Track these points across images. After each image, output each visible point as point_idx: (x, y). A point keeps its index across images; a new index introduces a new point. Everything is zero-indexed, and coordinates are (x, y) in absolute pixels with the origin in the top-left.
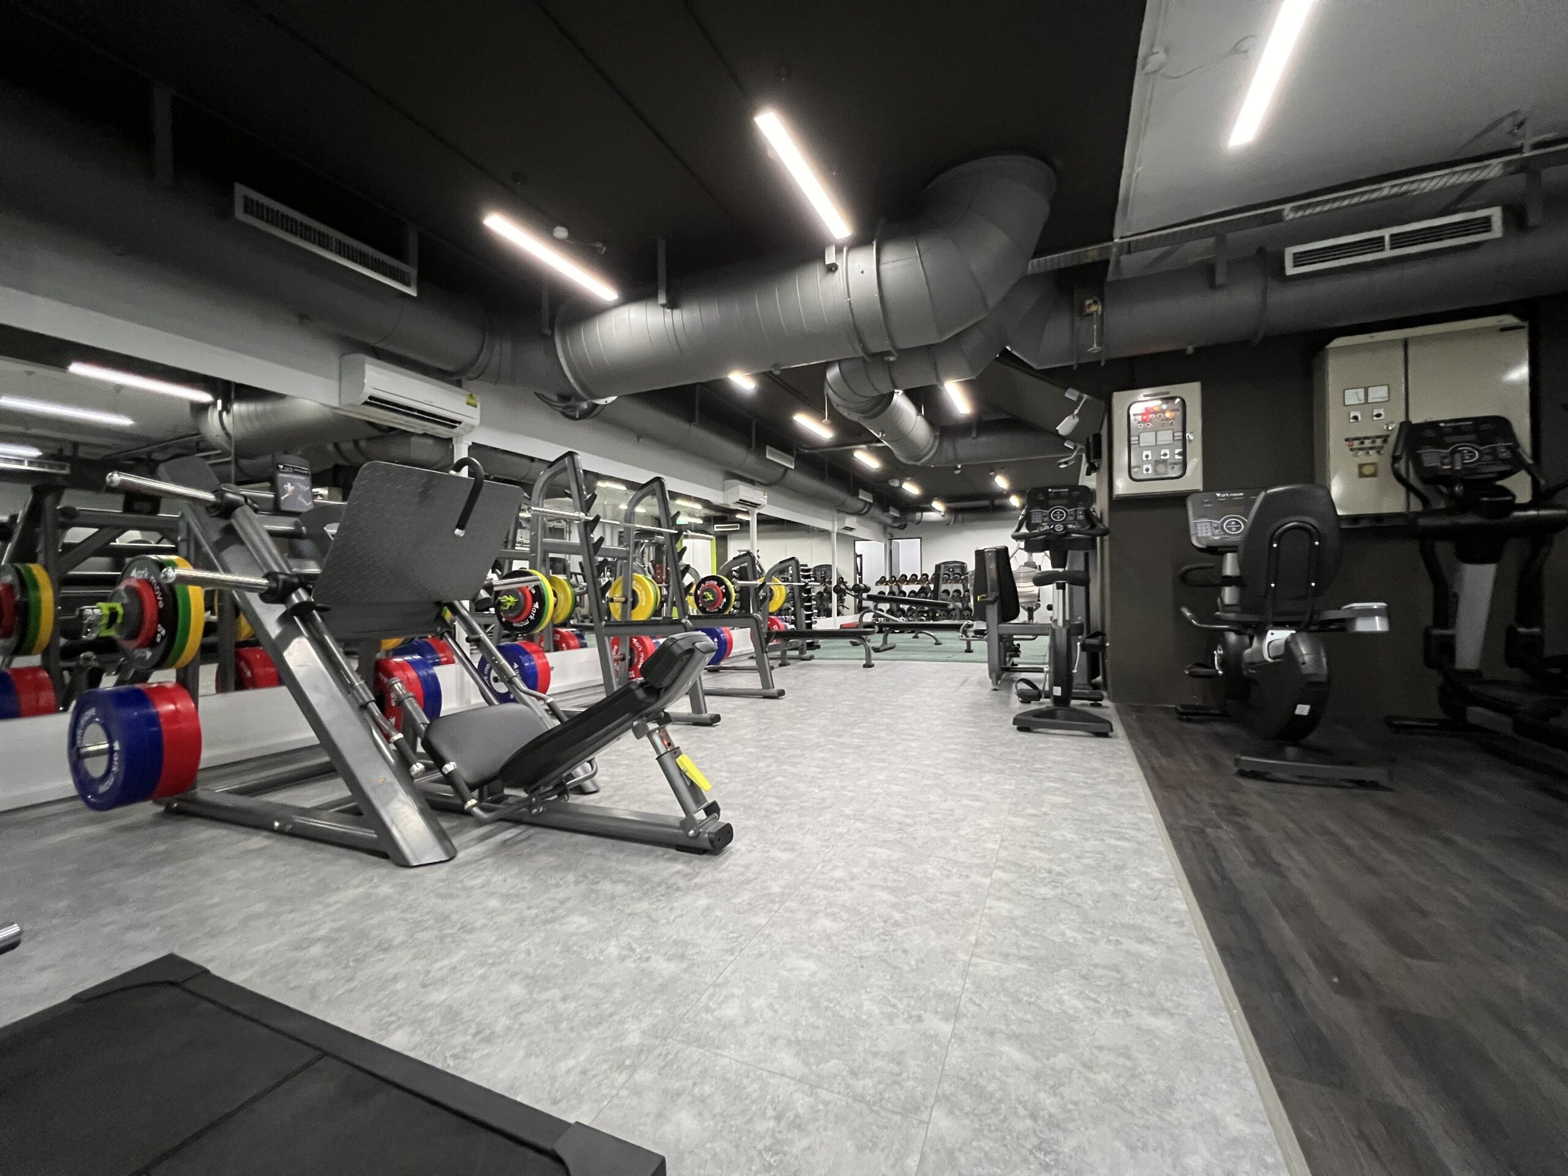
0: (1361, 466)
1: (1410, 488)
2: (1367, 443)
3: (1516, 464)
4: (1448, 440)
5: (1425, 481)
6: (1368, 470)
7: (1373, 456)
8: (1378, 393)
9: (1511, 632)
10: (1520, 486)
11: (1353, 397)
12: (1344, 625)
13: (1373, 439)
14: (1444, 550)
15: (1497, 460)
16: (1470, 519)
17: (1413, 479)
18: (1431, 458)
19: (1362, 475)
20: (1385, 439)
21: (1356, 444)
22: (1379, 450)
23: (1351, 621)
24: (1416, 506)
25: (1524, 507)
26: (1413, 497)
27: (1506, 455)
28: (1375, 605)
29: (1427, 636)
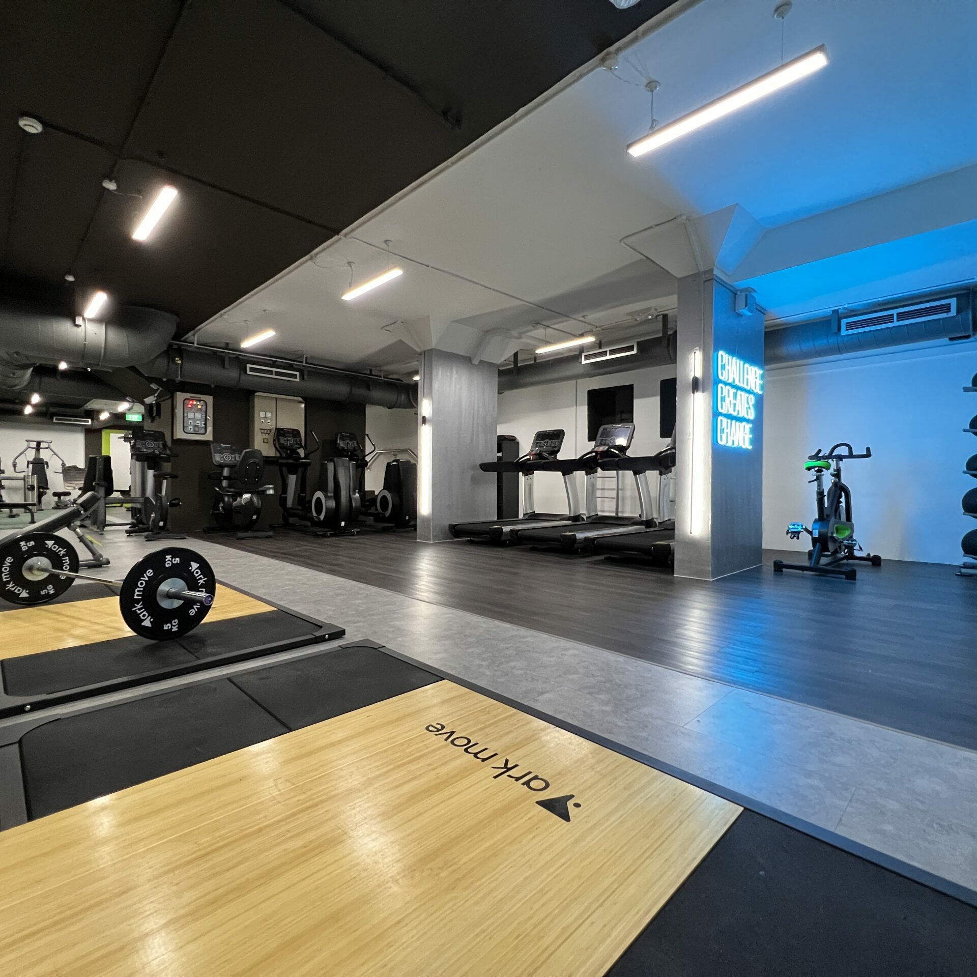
0: (264, 439)
1: (277, 449)
2: (266, 431)
3: (301, 446)
4: (286, 435)
5: (280, 447)
6: (266, 441)
7: (267, 436)
8: (269, 415)
9: (299, 494)
10: (302, 452)
11: (262, 414)
12: (264, 492)
13: (267, 430)
14: (285, 469)
15: (297, 444)
16: (291, 461)
17: (277, 446)
18: (282, 440)
19: (264, 442)
20: (270, 430)
21: (263, 431)
22: (269, 434)
23: (266, 491)
24: (278, 455)
25: (303, 459)
26: (277, 453)
27: (299, 442)
28: (271, 486)
29: (280, 497)
